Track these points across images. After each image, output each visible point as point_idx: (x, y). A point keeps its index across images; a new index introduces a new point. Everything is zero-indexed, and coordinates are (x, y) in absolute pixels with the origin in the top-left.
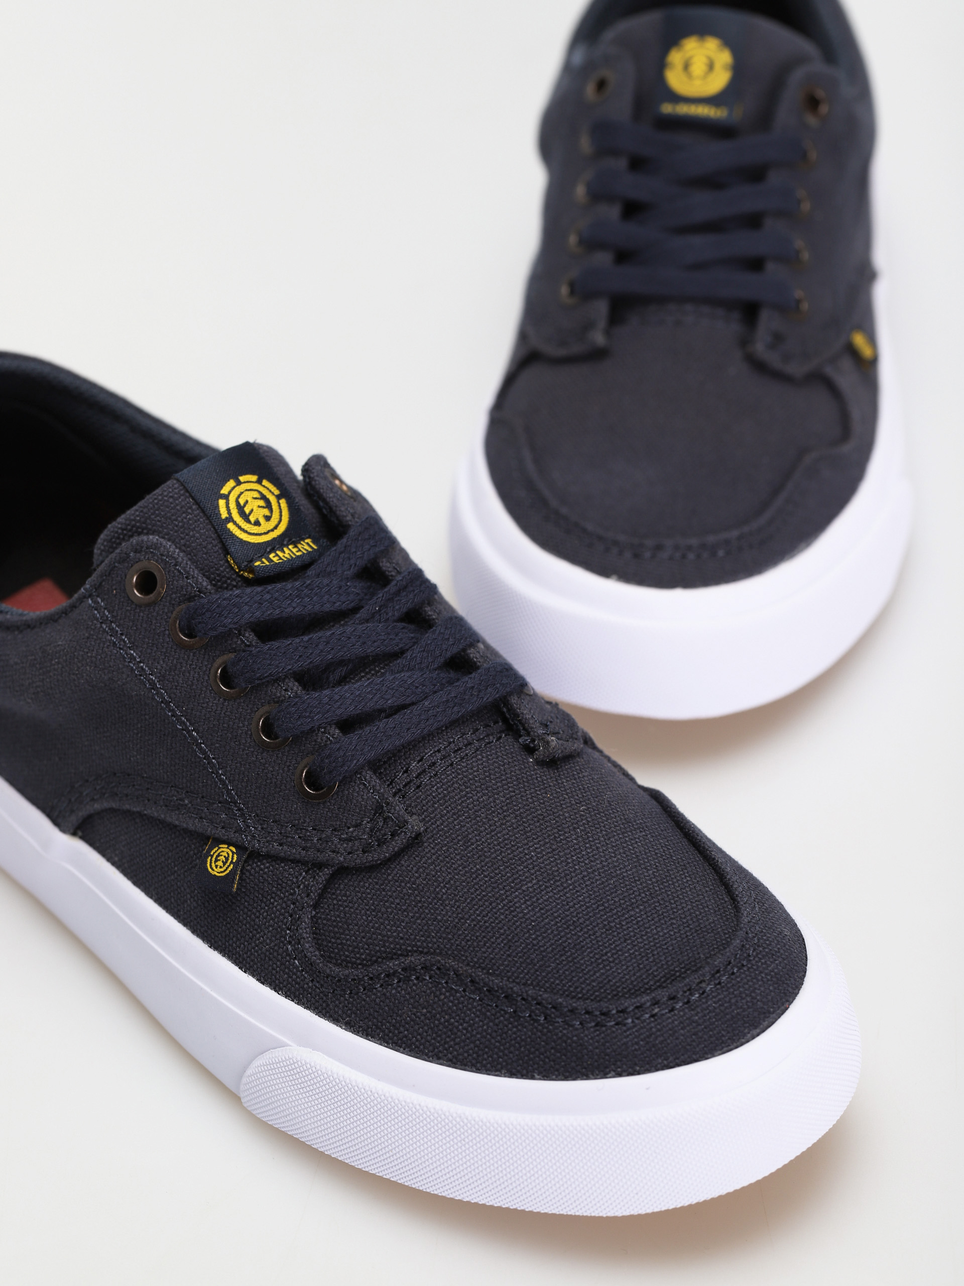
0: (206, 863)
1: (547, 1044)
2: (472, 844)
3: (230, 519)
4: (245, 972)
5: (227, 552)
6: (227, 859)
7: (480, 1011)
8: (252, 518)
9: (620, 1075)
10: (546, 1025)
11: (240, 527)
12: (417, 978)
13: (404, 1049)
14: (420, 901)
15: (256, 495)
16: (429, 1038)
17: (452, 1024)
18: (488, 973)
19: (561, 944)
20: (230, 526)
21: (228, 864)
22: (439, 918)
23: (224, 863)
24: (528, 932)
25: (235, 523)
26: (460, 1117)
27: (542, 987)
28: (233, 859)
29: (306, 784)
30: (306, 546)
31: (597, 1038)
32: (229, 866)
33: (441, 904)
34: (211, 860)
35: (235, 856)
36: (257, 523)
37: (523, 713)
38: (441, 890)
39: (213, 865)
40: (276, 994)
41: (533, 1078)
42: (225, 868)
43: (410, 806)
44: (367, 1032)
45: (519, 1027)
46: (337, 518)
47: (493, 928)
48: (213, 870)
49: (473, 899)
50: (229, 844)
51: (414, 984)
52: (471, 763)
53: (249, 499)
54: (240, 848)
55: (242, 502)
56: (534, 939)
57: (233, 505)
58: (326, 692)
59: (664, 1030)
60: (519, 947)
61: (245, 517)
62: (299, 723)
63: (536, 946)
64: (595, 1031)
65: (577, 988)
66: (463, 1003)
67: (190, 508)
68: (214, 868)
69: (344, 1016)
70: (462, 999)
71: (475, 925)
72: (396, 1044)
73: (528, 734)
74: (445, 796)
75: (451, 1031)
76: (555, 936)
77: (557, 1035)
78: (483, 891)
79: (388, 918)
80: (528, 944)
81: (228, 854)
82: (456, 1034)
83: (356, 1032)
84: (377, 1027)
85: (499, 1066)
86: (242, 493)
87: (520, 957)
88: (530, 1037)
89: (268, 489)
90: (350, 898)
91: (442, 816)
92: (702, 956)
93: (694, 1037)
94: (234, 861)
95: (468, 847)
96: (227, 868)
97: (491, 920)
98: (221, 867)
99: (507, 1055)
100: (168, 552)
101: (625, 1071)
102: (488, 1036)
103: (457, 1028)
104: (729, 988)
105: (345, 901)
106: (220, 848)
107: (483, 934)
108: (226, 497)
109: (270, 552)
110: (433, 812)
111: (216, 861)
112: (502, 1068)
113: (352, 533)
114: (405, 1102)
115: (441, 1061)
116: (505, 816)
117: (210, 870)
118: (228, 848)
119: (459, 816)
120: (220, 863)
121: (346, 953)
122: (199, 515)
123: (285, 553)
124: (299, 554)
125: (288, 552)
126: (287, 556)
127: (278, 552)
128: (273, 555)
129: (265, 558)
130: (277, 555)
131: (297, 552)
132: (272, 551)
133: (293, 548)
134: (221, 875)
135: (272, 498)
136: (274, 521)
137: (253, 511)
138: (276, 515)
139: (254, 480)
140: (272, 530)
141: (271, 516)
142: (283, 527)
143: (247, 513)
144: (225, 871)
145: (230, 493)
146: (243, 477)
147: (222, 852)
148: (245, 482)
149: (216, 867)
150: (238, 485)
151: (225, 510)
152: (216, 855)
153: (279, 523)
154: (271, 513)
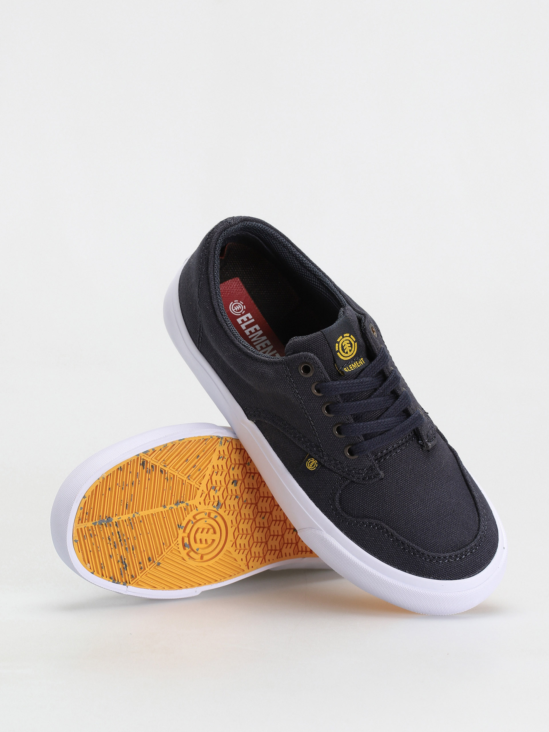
0: (306, 463)
1: (413, 562)
2: (399, 484)
3: (338, 351)
4: (311, 500)
5: (335, 362)
6: (314, 465)
7: (392, 544)
8: (346, 351)
9: (434, 579)
10: (414, 556)
11: (341, 354)
12: (373, 527)
13: (364, 548)
14: (379, 501)
15: (348, 342)
16: (373, 548)
17: (382, 546)
18: (397, 532)
19: (423, 527)
20: (338, 354)
21: (314, 467)
22: (384, 508)
23: (313, 466)
24: (413, 520)
25: (340, 353)
26: (379, 577)
27: (414, 542)
28: (316, 465)
29: (348, 452)
30: (362, 362)
31: (430, 565)
32: (314, 468)
33: (385, 504)
34: (308, 463)
35: (317, 465)
36: (347, 353)
37: (422, 433)
38: (386, 499)
39: (308, 465)
40: (321, 512)
41: (405, 572)
42: (312, 468)
43: (381, 466)
44: (352, 538)
45: (404, 554)
46: (372, 349)
47: (401, 516)
48: (308, 466)
49: (396, 504)
50: (315, 459)
51: (371, 529)
52: (403, 452)
53: (346, 344)
54: (319, 463)
55: (343, 345)
56: (414, 524)
57: (340, 346)
58: (362, 424)
59: (452, 567)
60: (409, 525)
61: (343, 350)
62: (351, 433)
63: (414, 526)
64: (429, 562)
65: (425, 545)
66: (387, 540)
67: (326, 345)
68: (309, 466)
69: (345, 530)
70: (387, 538)
71: (395, 514)
72: (361, 545)
73: (422, 441)
74: (393, 464)
75: (381, 547)
76: (421, 524)
77: (416, 560)
78: (400, 502)
79: (366, 503)
80: (412, 525)
81: (314, 463)
82: (383, 549)
83: (348, 536)
84: (356, 538)
85: (395, 565)
86: (344, 341)
87: (409, 529)
88: (407, 558)
89: (352, 339)
90: (355, 492)
91: (391, 472)
92: (467, 540)
93: (460, 571)
94: (316, 466)
95: (397, 485)
96: (313, 468)
97: (401, 513)
98: (311, 467)
99: (398, 562)
100: (317, 362)
101: (436, 578)
102: (393, 554)
103: (383, 547)
104: (474, 555)
105: (353, 492)
106: (311, 459)
107: (398, 518)
108: (338, 343)
109: (349, 365)
110: (388, 469)
111: (310, 464)
112: (396, 565)
113: (377, 359)
114: (361, 566)
115: (375, 556)
116: (411, 474)
117: (307, 466)
118: (314, 460)
119: (396, 473)
120: (311, 465)
121: (350, 510)
122: (328, 348)
123: (354, 365)
124: (359, 366)
125: (355, 364)
126: (355, 366)
127: (352, 365)
128: (350, 366)
129: (348, 367)
130: (352, 366)
131: (358, 365)
132: (350, 364)
133: (357, 363)
134: (311, 470)
135: (353, 343)
136: (352, 352)
137: (346, 348)
138: (353, 349)
139: (348, 336)
140: (351, 355)
141: (351, 350)
142: (355, 354)
143: (345, 349)
144: (312, 469)
145: (340, 341)
146: (345, 334)
147: (312, 461)
148: (345, 337)
149: (310, 466)
150: (343, 338)
151: (338, 347)
152: (310, 461)
153: (354, 352)
154: (352, 349)
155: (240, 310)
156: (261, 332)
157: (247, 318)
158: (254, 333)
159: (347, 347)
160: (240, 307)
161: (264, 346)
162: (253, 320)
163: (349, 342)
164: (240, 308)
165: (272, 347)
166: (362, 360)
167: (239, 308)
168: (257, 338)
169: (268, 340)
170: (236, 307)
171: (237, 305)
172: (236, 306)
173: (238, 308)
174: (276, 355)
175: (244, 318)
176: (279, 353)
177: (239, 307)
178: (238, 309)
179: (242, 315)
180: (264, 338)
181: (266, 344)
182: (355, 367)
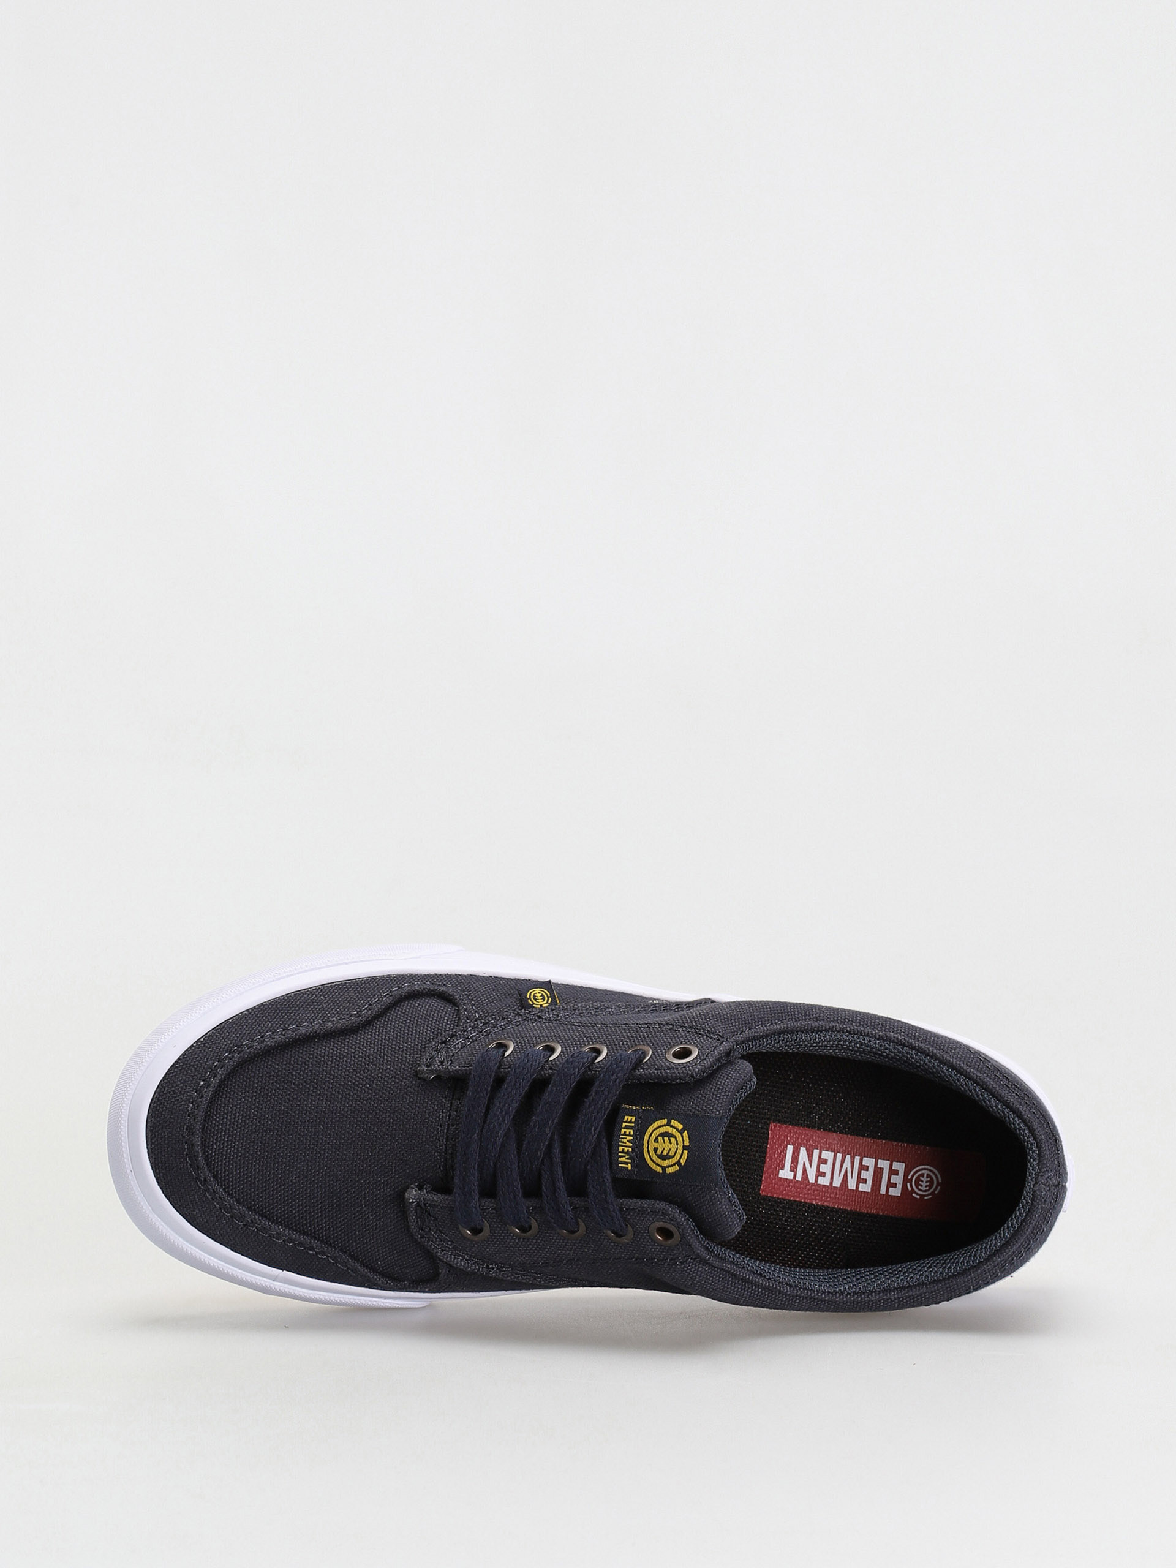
3: (669, 1124)
8: (660, 1139)
11: (661, 1126)
15: (671, 1152)
20: (666, 1122)
25: (665, 1125)
30: (625, 1162)
53: (672, 1146)
55: (673, 1140)
57: (674, 1132)
61: (664, 1135)
86: (677, 1144)
89: (672, 1166)
108: (682, 1133)
109: (634, 1131)
120: (538, 995)
123: (629, 1141)
124: (621, 1149)
125: (628, 1144)
126: (625, 1140)
127: (631, 1138)
128: (632, 1133)
129: (632, 1126)
130: (629, 1135)
131: (623, 1150)
132: (635, 1135)
133: (628, 1150)
134: (532, 990)
135: (665, 1163)
136: (652, 1152)
137: (664, 1143)
138: (655, 1157)
139: (680, 1158)
140: (648, 1148)
141: (655, 1153)
142: (646, 1157)
143: (665, 1138)
144: (531, 993)
145: (682, 1137)
146: (686, 1155)
147: (543, 1001)
148: (683, 1152)
149: (539, 993)
150: (684, 1146)
151: (676, 1126)
152: (546, 998)
153: (650, 1157)
154: (656, 1155)
155: (917, 1185)
156: (852, 1185)
157: (894, 1185)
158: (859, 1173)
159: (665, 1146)
160: (923, 1188)
161: (823, 1168)
162: (883, 1191)
163: (670, 1154)
164: (920, 1187)
165: (812, 1180)
166: (627, 1166)
167: (922, 1186)
168: (847, 1168)
169: (828, 1184)
170: (927, 1182)
171: (930, 1186)
172: (928, 1184)
173: (924, 1184)
174: (792, 1173)
175: (898, 1179)
176: (791, 1181)
177: (924, 1186)
178: (922, 1181)
179: (906, 1180)
180: (837, 1183)
181: (823, 1174)
182: (623, 1140)
